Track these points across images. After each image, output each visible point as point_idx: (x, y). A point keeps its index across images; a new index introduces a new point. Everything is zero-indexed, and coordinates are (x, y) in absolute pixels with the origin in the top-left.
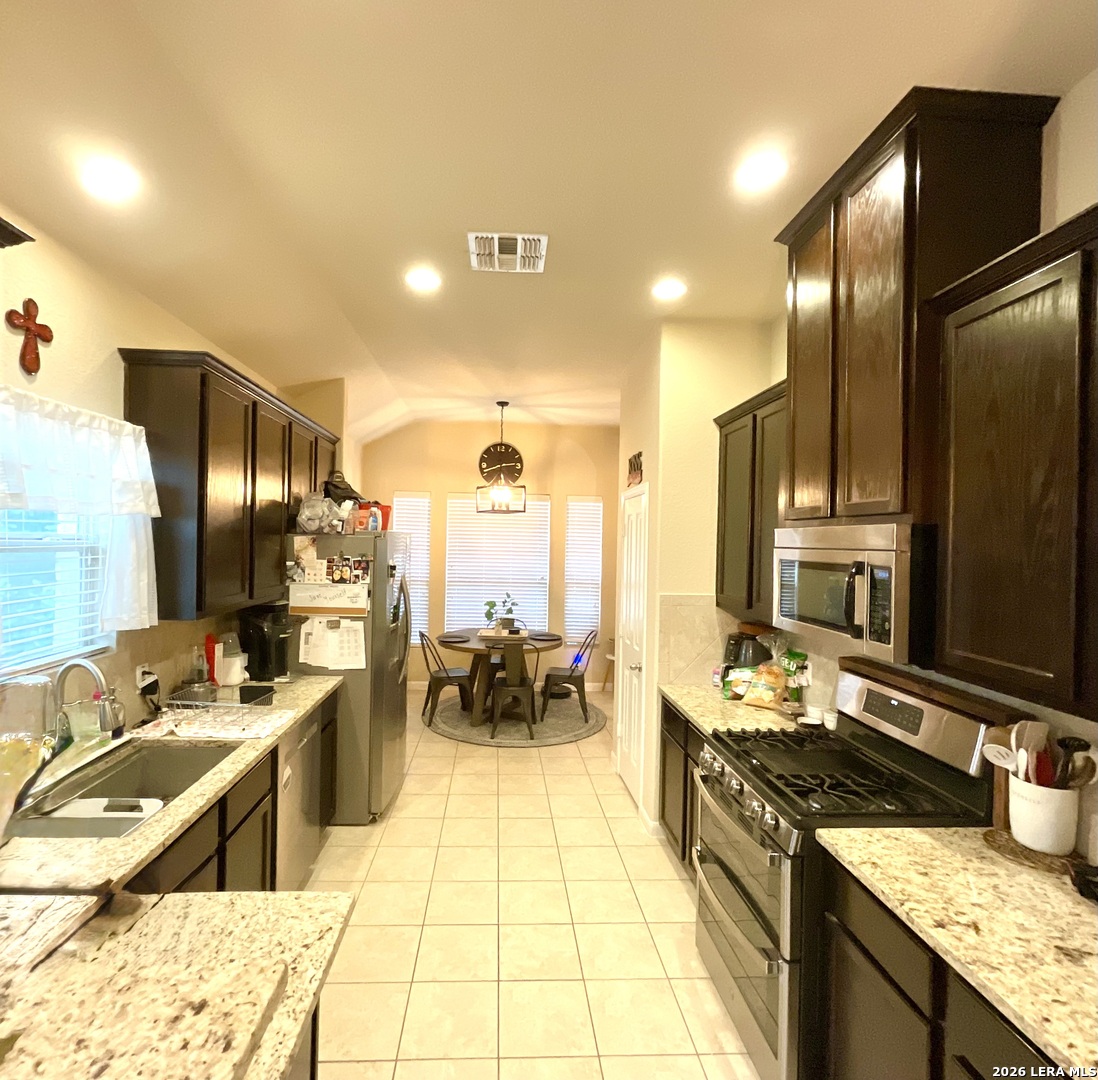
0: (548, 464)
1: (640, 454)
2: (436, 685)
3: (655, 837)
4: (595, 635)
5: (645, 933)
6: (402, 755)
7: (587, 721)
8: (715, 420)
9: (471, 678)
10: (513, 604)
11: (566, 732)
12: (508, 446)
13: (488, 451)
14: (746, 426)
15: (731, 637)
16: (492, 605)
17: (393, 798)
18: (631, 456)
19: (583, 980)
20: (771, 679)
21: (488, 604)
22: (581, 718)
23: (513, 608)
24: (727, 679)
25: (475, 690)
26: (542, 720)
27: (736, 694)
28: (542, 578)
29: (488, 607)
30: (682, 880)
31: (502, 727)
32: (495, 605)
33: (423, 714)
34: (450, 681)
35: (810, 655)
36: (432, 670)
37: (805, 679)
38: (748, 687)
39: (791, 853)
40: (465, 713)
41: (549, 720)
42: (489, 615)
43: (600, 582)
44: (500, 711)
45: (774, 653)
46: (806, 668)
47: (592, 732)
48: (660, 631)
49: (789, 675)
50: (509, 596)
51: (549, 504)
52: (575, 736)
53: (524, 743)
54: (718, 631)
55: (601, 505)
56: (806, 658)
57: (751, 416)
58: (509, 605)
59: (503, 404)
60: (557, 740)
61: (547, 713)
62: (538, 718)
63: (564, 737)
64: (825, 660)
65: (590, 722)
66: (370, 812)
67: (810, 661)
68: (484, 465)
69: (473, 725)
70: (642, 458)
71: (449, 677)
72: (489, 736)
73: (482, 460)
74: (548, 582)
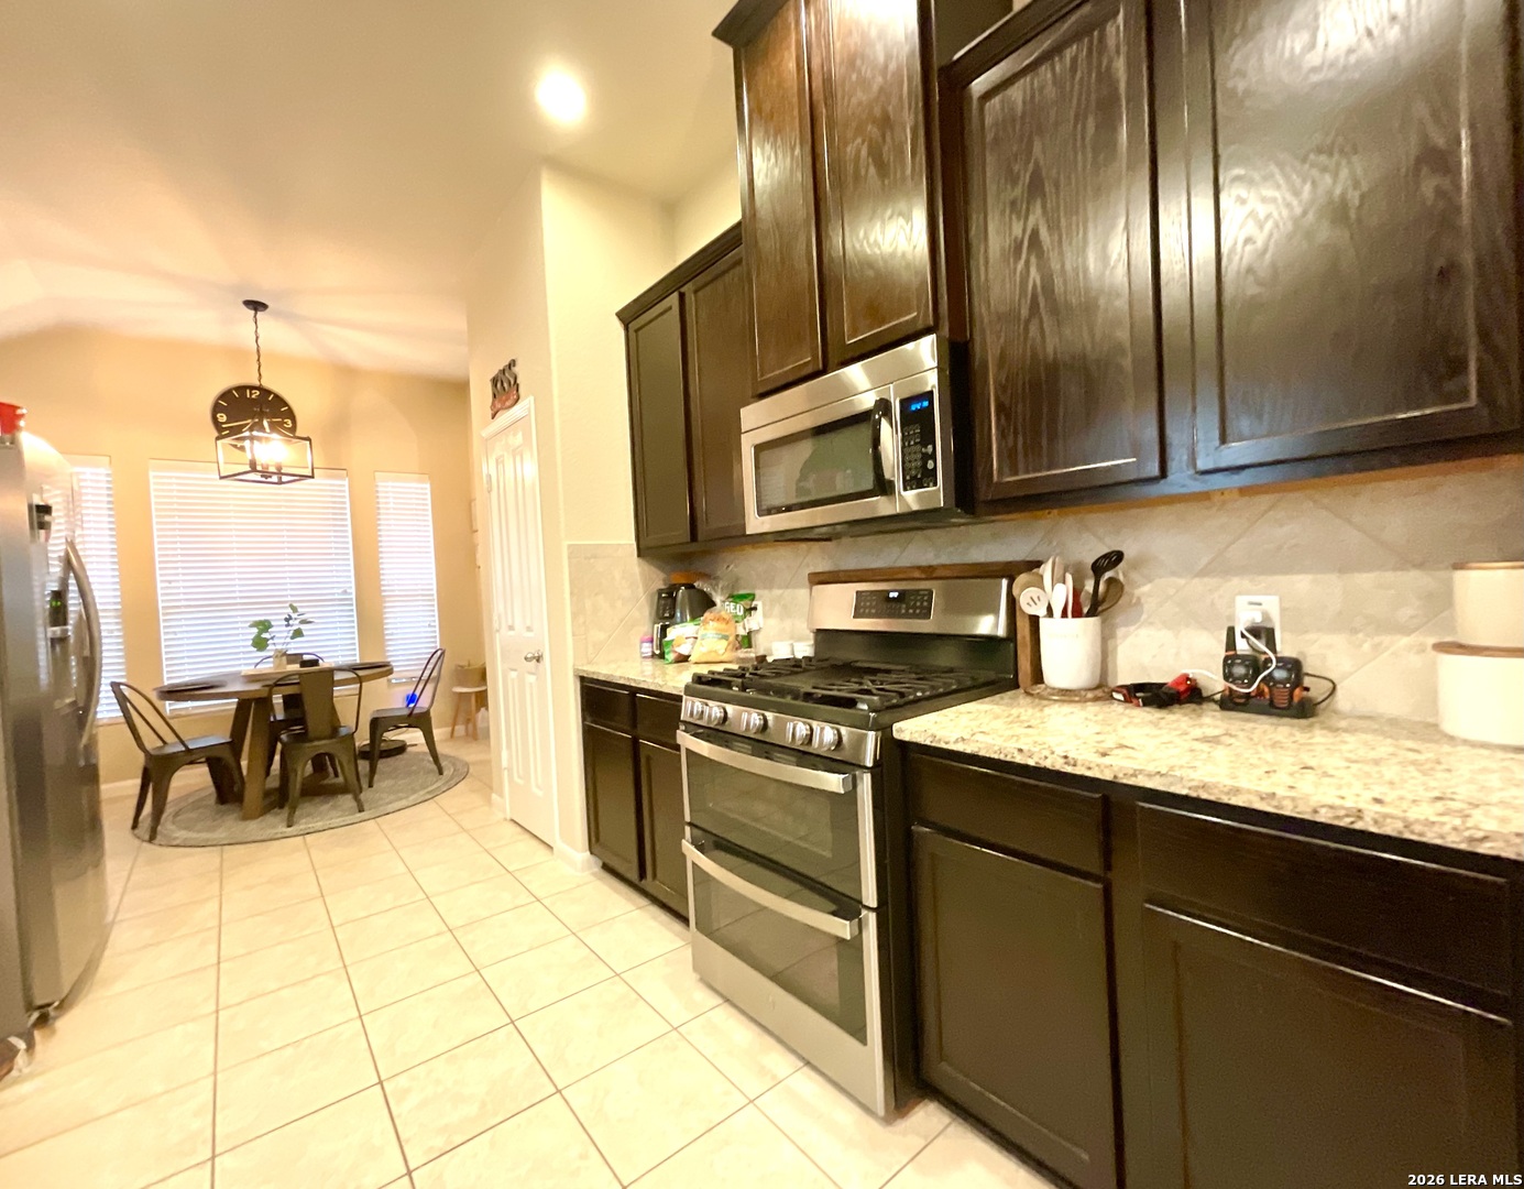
0: (339, 425)
1: (512, 364)
2: (157, 772)
3: (587, 873)
4: (443, 654)
5: (622, 989)
6: (101, 896)
7: (441, 773)
8: (618, 315)
9: (235, 745)
10: (304, 622)
11: (414, 791)
12: (265, 392)
13: (226, 395)
14: (670, 308)
15: (660, 592)
16: (264, 626)
17: (85, 971)
18: (494, 372)
19: (559, 1091)
20: (722, 626)
21: (256, 624)
22: (431, 771)
23: (303, 627)
24: (666, 639)
25: (244, 763)
26: (371, 786)
27: (680, 655)
28: (345, 592)
29: (255, 630)
30: (640, 908)
31: (306, 808)
32: (271, 626)
33: (135, 826)
34: (189, 757)
35: (758, 592)
36: (148, 746)
37: (754, 622)
38: (693, 644)
39: (869, 763)
40: (223, 807)
41: (382, 783)
42: (260, 644)
43: (435, 592)
44: (298, 786)
45: (718, 599)
46: (755, 609)
47: (453, 782)
48: (572, 593)
49: (737, 622)
50: (294, 609)
51: (346, 482)
52: (428, 792)
53: (349, 819)
54: (641, 590)
55: (428, 486)
56: (752, 597)
57: (676, 295)
58: (295, 625)
59: (256, 306)
60: (404, 803)
61: (376, 777)
62: (365, 785)
63: (412, 798)
64: (780, 591)
65: (445, 773)
66: (30, 1007)
67: (759, 600)
68: (222, 418)
69: (246, 818)
70: (516, 369)
71: (189, 751)
72: (285, 824)
73: (216, 408)
74: (354, 596)
